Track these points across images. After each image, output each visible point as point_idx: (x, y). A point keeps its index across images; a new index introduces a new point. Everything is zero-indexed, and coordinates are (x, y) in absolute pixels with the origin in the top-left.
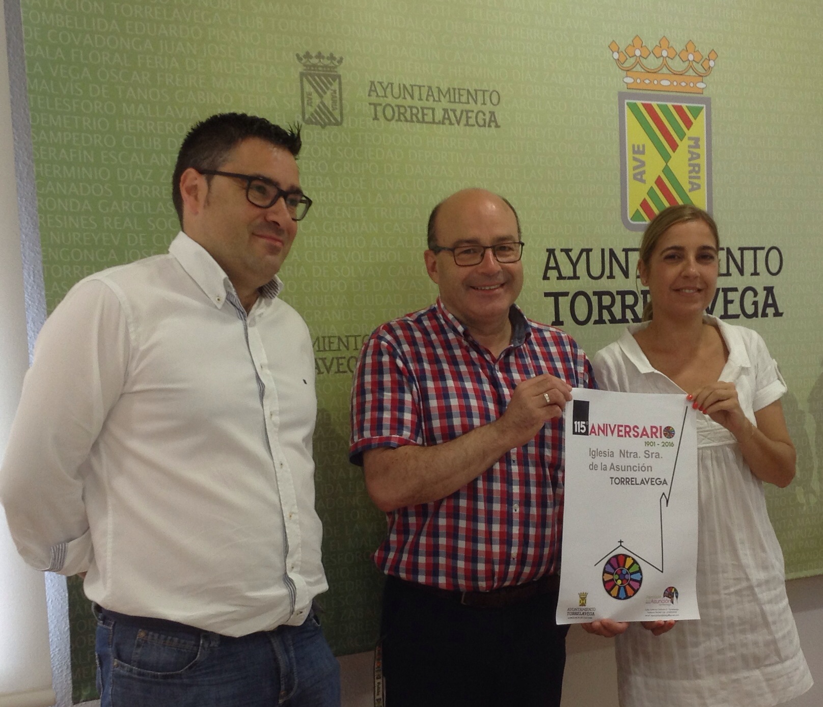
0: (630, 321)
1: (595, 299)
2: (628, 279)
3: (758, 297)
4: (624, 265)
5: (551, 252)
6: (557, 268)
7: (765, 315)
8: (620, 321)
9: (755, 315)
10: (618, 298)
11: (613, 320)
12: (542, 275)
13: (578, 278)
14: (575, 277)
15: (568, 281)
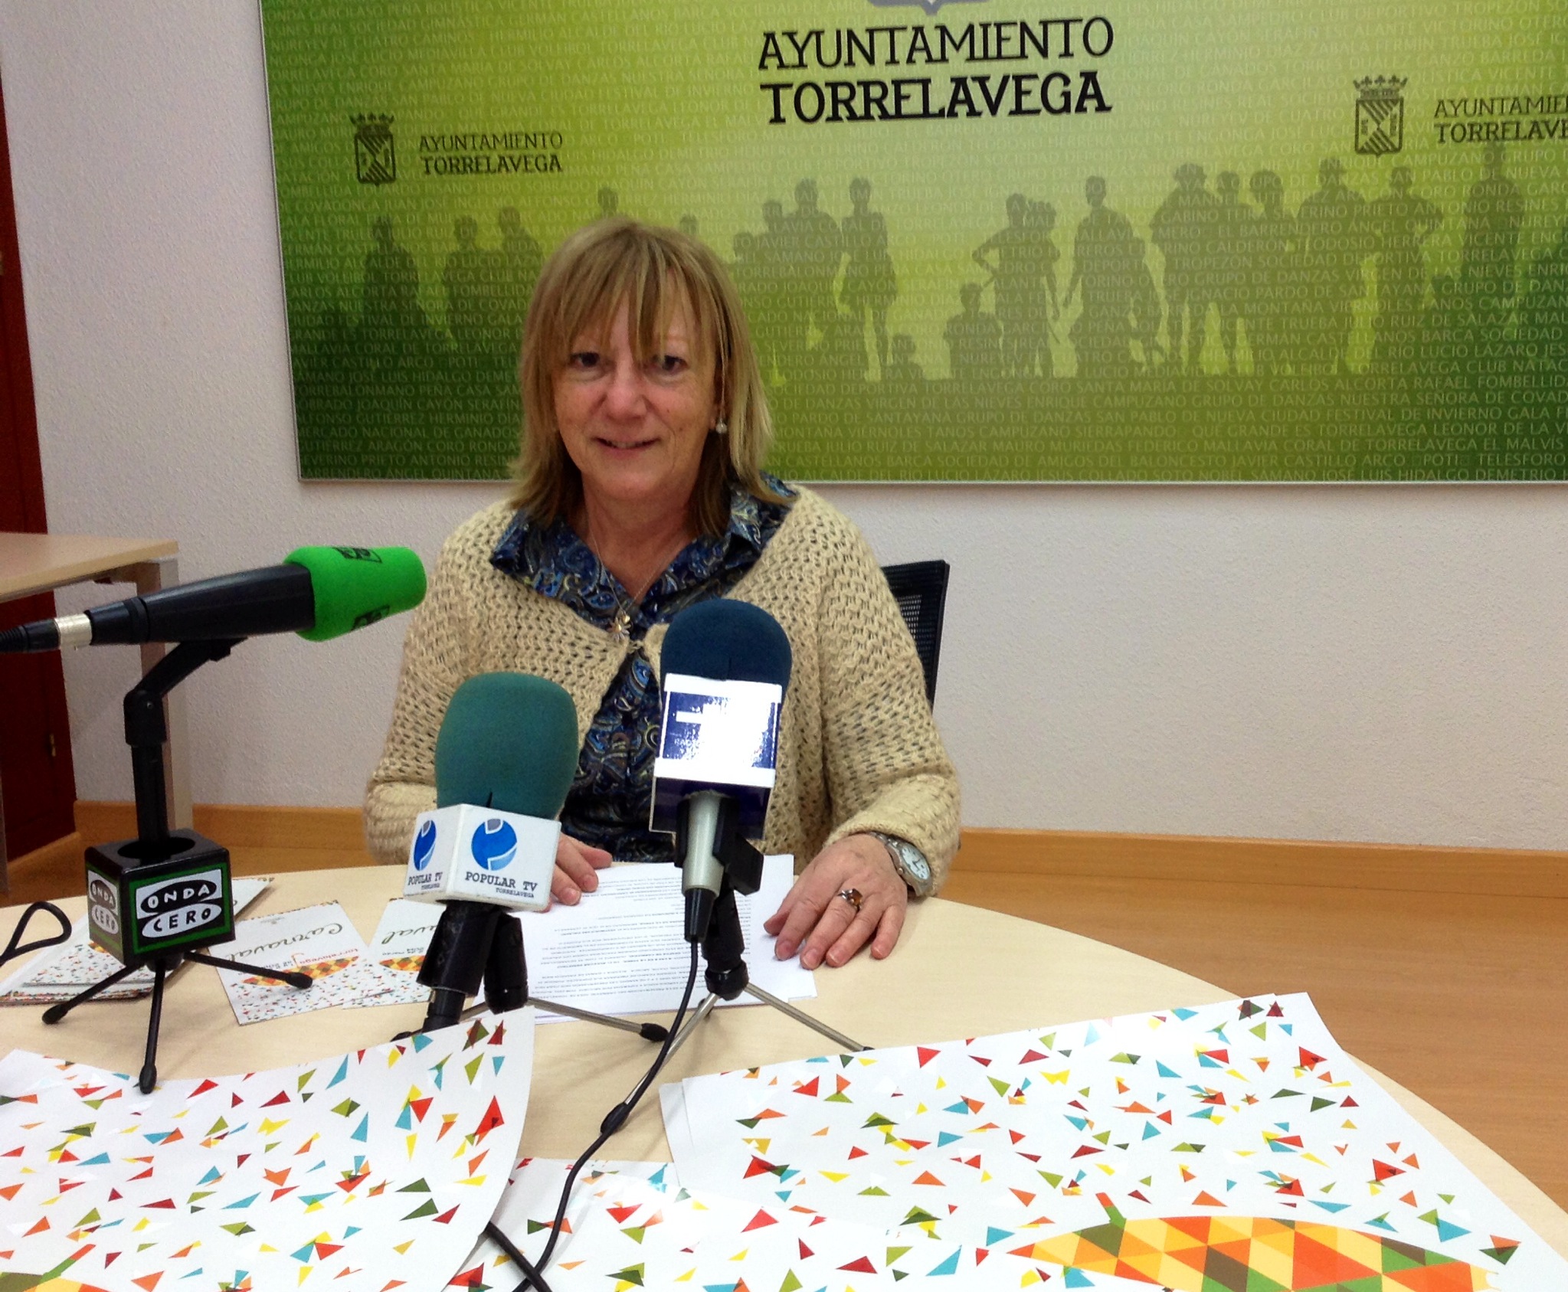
0: (876, 117)
1: (827, 93)
2: (873, 68)
3: (1071, 85)
4: (868, 49)
5: (770, 36)
6: (778, 54)
7: (1081, 108)
8: (861, 118)
9: (1066, 108)
10: (860, 91)
11: (853, 116)
12: (758, 64)
13: (805, 66)
14: (801, 64)
15: (792, 72)
